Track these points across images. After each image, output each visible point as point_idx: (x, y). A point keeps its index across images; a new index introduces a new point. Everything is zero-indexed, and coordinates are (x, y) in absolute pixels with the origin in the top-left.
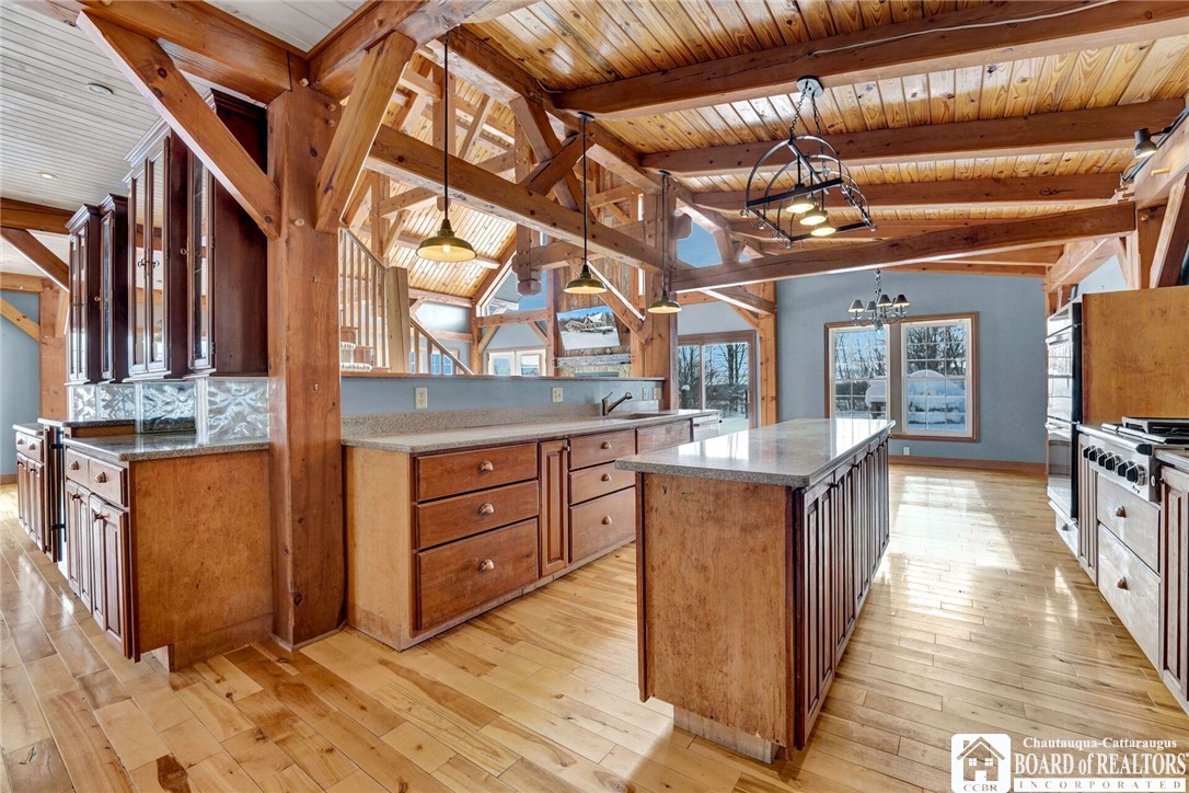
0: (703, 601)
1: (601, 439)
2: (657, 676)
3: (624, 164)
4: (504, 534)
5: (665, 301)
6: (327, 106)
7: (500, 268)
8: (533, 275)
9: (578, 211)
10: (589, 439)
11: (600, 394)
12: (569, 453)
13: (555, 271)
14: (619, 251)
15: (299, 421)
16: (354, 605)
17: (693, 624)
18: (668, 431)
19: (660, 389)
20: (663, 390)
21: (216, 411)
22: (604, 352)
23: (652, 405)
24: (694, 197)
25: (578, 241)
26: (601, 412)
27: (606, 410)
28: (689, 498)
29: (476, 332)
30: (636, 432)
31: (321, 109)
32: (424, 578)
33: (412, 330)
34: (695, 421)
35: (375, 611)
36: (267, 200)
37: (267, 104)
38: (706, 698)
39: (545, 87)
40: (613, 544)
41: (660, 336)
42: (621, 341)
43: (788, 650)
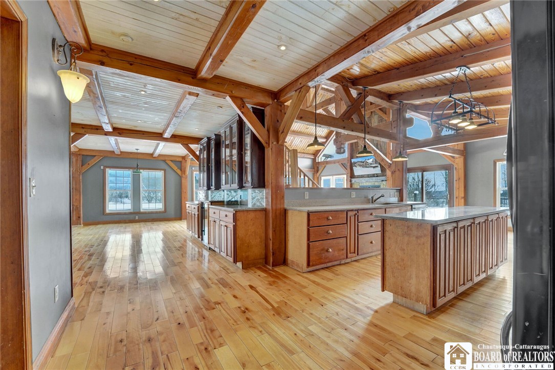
0: (403, 260)
1: (370, 211)
2: (387, 283)
3: (382, 101)
4: (335, 241)
5: (401, 156)
6: (281, 106)
7: (326, 141)
8: (342, 146)
9: (362, 124)
10: (365, 211)
11: (371, 194)
12: (358, 216)
13: (352, 144)
14: (379, 137)
15: (274, 202)
16: (288, 259)
17: (400, 267)
18: (400, 210)
19: (398, 193)
20: (400, 193)
21: (253, 199)
22: (373, 176)
23: (394, 200)
24: (416, 108)
25: (362, 135)
26: (371, 202)
27: (373, 201)
28: (399, 227)
29: (316, 168)
30: (385, 210)
31: (280, 107)
32: (311, 250)
33: (299, 170)
34: (413, 207)
35: (295, 261)
36: (266, 137)
37: (265, 108)
38: (403, 291)
39: (349, 79)
40: (375, 252)
41: (399, 170)
42: (382, 171)
43: (431, 276)
